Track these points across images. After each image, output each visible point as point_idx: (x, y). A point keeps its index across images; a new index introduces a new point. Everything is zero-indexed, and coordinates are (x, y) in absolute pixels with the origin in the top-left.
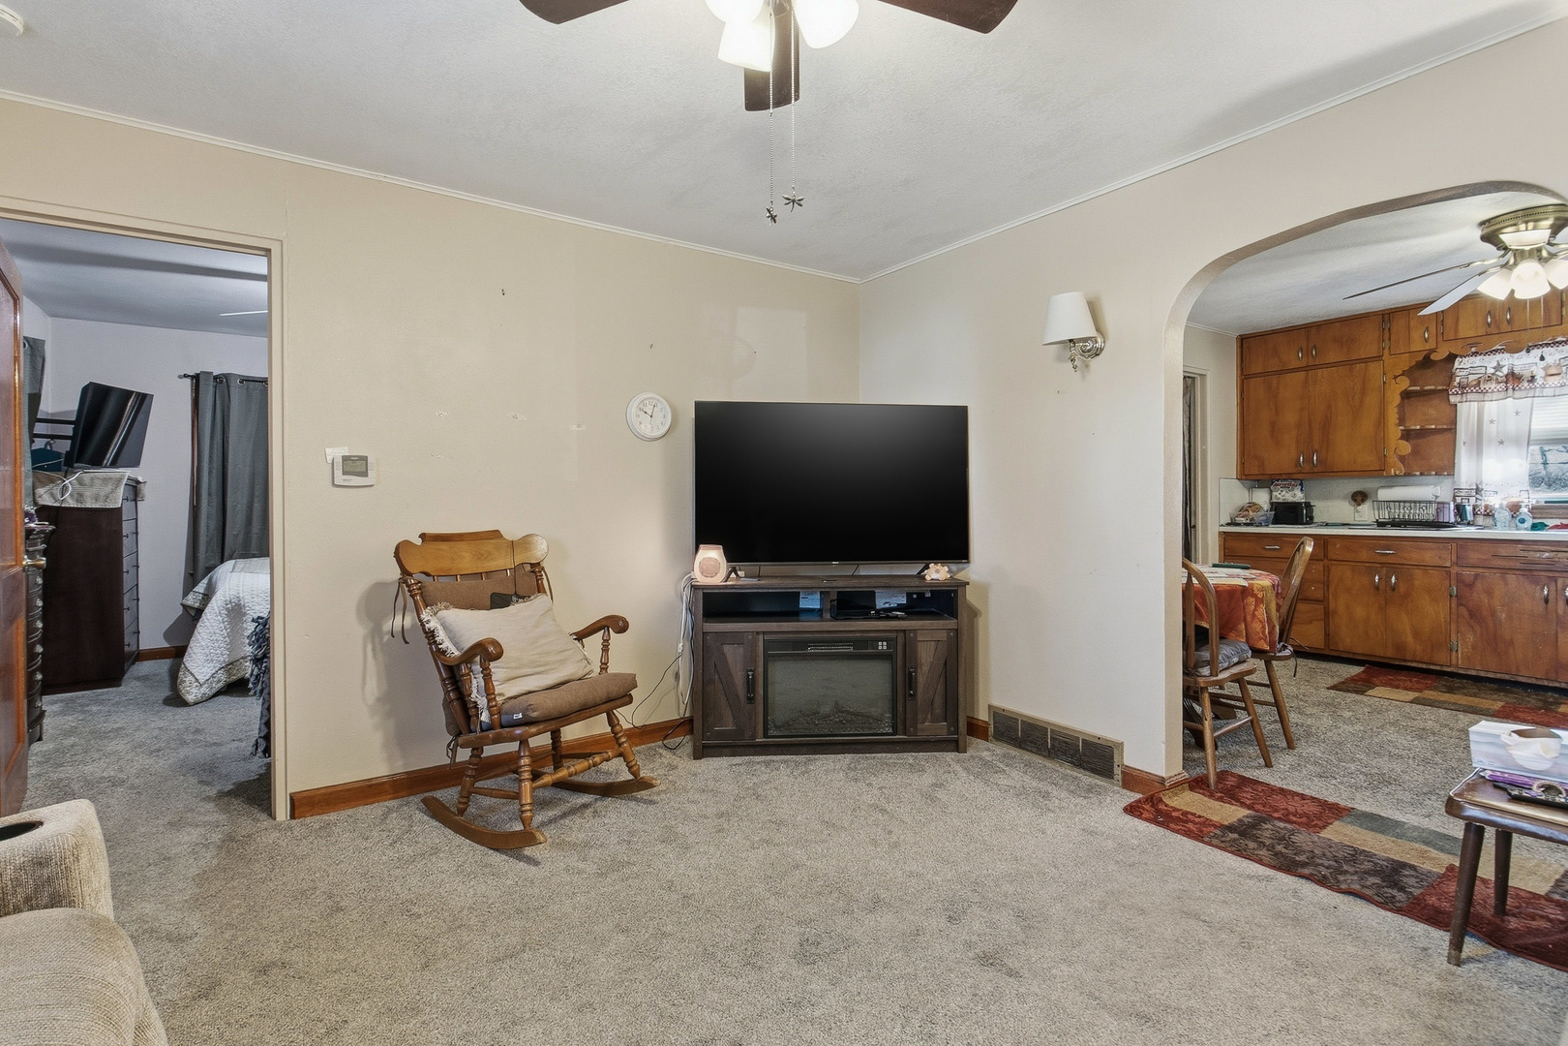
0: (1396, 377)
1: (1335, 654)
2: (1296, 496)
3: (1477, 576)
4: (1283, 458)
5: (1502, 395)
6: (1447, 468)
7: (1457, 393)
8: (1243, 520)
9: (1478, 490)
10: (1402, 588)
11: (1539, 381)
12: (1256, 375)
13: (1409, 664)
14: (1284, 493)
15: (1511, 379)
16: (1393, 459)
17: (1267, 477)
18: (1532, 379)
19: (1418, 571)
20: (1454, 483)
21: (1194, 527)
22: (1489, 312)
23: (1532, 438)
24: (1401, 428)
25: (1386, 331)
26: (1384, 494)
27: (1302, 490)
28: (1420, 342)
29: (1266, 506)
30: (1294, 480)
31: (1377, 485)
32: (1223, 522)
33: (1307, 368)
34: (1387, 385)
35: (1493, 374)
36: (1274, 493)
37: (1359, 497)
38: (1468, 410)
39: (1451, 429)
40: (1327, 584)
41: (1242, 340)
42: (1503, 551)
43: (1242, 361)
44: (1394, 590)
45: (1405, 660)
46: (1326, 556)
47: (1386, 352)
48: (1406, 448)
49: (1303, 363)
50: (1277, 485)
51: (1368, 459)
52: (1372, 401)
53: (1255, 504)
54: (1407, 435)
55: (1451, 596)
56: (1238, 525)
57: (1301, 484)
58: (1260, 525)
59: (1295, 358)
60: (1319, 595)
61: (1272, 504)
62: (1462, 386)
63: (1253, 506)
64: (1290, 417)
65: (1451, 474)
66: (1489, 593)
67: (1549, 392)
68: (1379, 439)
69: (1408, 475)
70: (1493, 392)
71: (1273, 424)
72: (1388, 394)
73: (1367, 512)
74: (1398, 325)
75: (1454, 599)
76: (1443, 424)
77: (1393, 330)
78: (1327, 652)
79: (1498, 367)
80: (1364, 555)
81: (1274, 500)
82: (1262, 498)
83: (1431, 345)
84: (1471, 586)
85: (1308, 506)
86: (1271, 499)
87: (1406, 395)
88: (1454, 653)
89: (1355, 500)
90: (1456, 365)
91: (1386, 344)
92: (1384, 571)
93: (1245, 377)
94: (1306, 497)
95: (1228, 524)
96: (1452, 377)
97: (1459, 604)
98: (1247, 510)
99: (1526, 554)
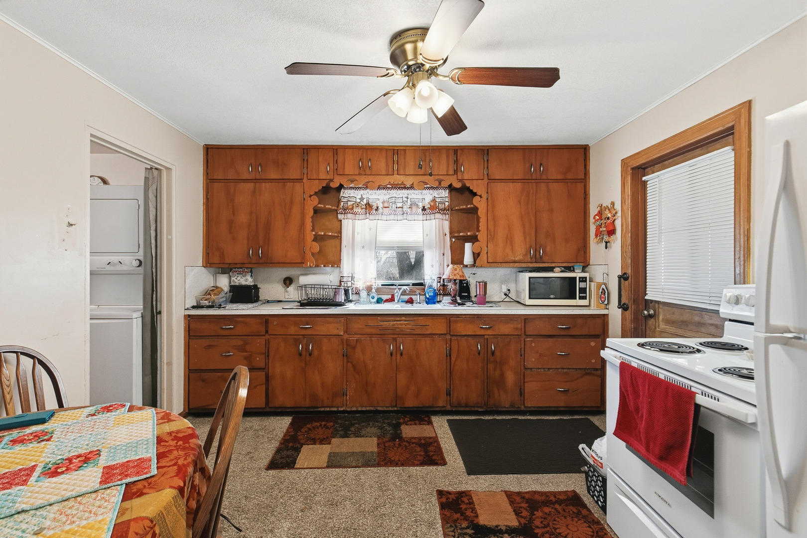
0: (311, 196)
1: (273, 410)
2: (246, 280)
3: (357, 340)
4: (237, 251)
5: (363, 217)
6: (336, 262)
7: (342, 213)
8: (206, 303)
9: (353, 278)
10: (316, 353)
11: (380, 210)
12: (219, 180)
13: (319, 409)
14: (239, 278)
15: (368, 207)
16: (309, 255)
17: (226, 266)
18: (377, 209)
19: (324, 339)
20: (340, 272)
21: (160, 313)
22: (360, 159)
23: (377, 245)
24: (314, 233)
25: (306, 161)
26: (303, 280)
27: (251, 276)
28: (324, 171)
29: (226, 289)
30: (246, 268)
31: (299, 273)
32: (188, 306)
33: (256, 180)
34: (305, 201)
35: (359, 203)
36: (233, 279)
37: (288, 281)
38: (348, 224)
39: (339, 237)
40: (267, 355)
41: (207, 149)
42: (371, 322)
43: (207, 167)
44: (310, 355)
45: (317, 407)
46: (267, 332)
47: (305, 176)
48: (316, 247)
49: (252, 176)
50: (234, 272)
51: (293, 254)
52: (296, 211)
53: (217, 287)
54: (316, 238)
55: (343, 356)
56: (202, 307)
57: (251, 272)
58: (220, 307)
59: (246, 171)
60: (262, 365)
61: (231, 286)
62: (344, 209)
63: (216, 289)
64: (243, 218)
65: (338, 266)
66: (363, 352)
67: (384, 217)
68: (301, 239)
69: (317, 266)
70: (359, 214)
71: (231, 223)
72: (306, 207)
73: (293, 293)
74: (312, 158)
75: (345, 357)
76: (335, 233)
77: (310, 160)
78: (268, 410)
79: (362, 199)
80: (293, 330)
81: (232, 284)
82: (224, 282)
83: (330, 177)
84: (354, 348)
85: (256, 287)
86: (230, 283)
87: (316, 211)
88: (345, 396)
89: (285, 283)
90: (341, 194)
91: (305, 171)
92: (305, 341)
93: (210, 181)
94: (254, 281)
95: (194, 307)
96: (339, 201)
97: (348, 362)
98: (210, 294)
99: (382, 323)
